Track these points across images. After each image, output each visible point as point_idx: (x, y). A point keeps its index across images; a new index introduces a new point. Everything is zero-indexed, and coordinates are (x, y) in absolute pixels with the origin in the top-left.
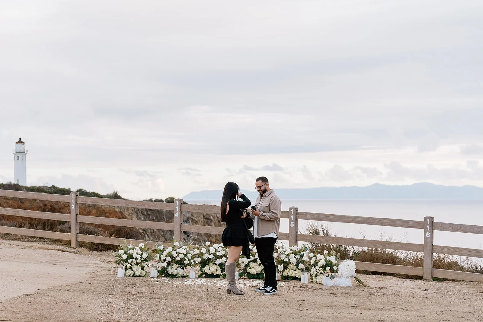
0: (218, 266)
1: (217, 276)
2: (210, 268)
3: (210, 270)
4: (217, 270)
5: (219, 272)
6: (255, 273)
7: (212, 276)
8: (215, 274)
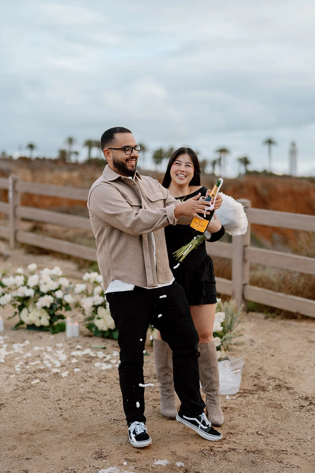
0: (43, 310)
1: (42, 328)
2: (29, 312)
3: (28, 316)
4: (40, 318)
5: (45, 321)
6: (105, 329)
7: (32, 327)
8: (38, 324)
